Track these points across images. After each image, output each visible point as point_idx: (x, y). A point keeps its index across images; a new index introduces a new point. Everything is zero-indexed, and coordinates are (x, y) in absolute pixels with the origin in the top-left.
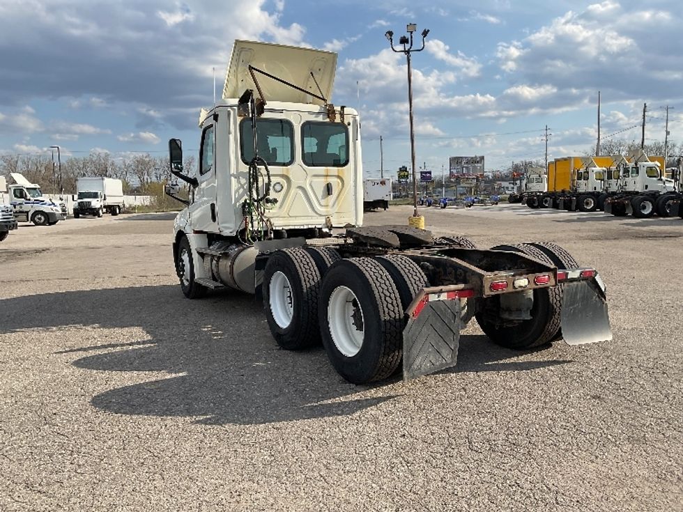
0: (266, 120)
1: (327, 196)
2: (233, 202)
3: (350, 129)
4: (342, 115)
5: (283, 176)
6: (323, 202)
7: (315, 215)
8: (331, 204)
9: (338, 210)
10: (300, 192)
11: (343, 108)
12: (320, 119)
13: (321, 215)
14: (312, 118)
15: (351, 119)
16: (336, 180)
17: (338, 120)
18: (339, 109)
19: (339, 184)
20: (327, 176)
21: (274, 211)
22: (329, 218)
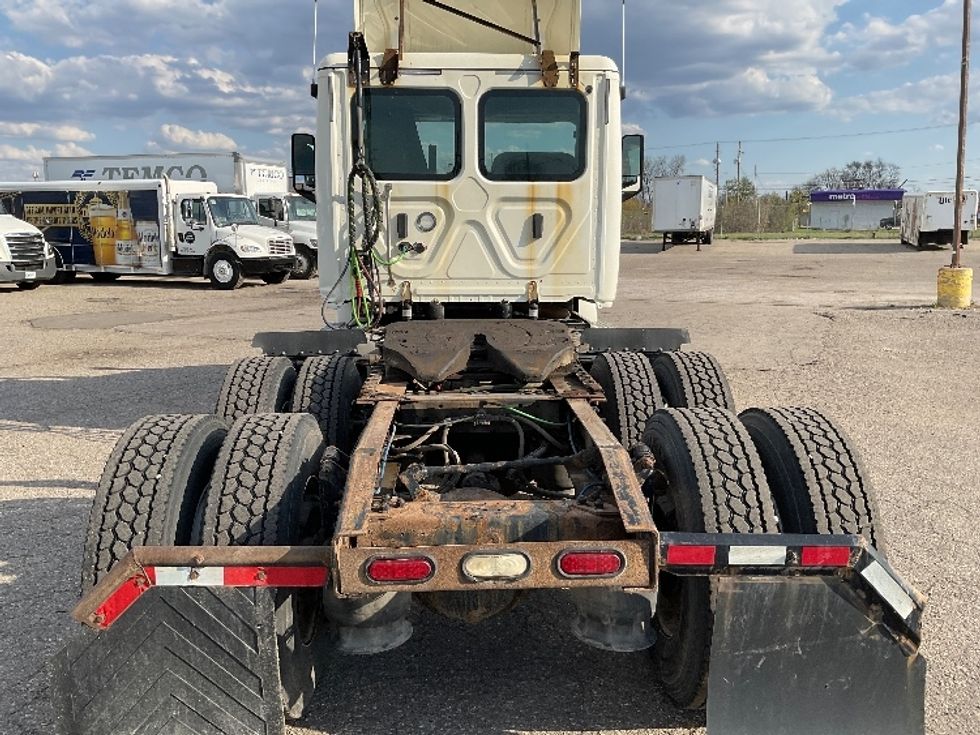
1: (532, 242)
2: (337, 247)
3: (593, 101)
4: (574, 72)
5: (437, 200)
6: (522, 252)
7: (505, 276)
8: (539, 256)
9: (555, 269)
10: (474, 232)
11: (574, 56)
12: (522, 82)
13: (515, 278)
14: (504, 82)
15: (595, 79)
16: (553, 207)
17: (563, 82)
18: (567, 58)
19: (559, 215)
20: (532, 200)
21: (418, 266)
22: (533, 285)
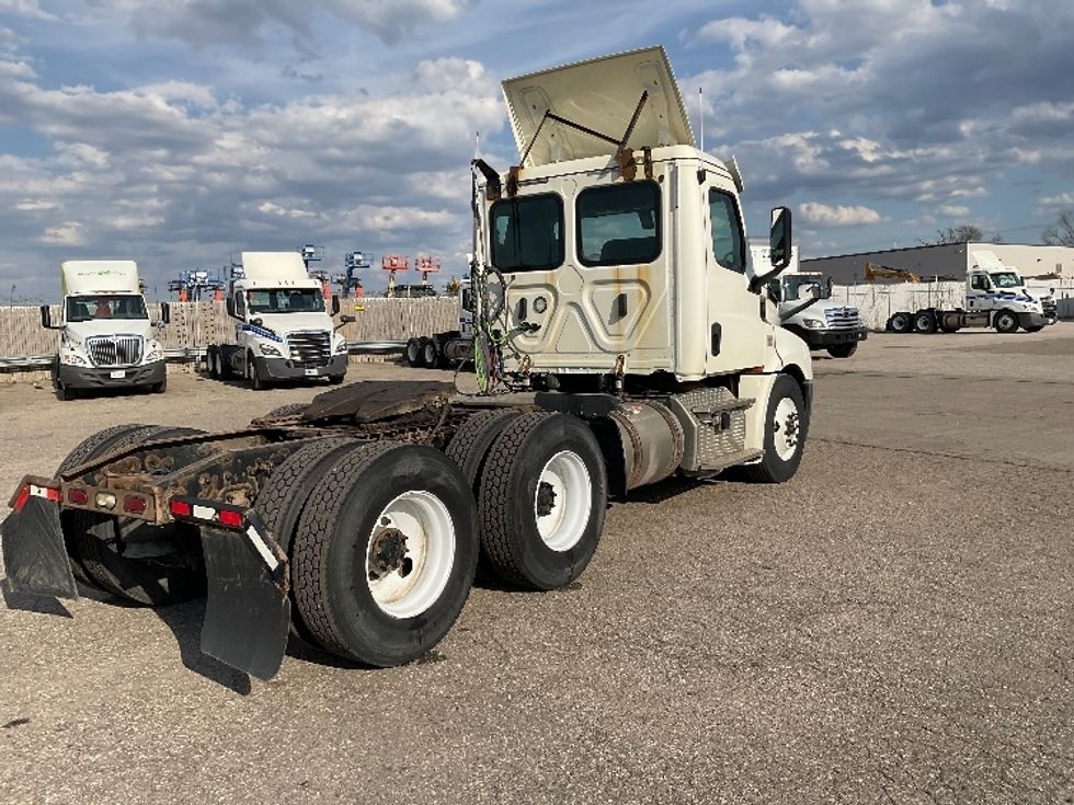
0: (525, 198)
1: (619, 320)
3: (665, 188)
4: (648, 163)
5: (549, 287)
6: (612, 329)
8: (626, 331)
9: (640, 343)
10: (574, 313)
11: (647, 151)
12: (608, 180)
13: (609, 352)
14: (594, 181)
15: (667, 167)
16: (636, 287)
17: (640, 175)
18: (642, 153)
19: (641, 293)
20: (619, 282)
21: (535, 342)
22: (621, 359)
